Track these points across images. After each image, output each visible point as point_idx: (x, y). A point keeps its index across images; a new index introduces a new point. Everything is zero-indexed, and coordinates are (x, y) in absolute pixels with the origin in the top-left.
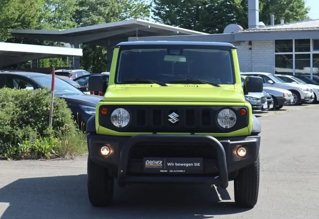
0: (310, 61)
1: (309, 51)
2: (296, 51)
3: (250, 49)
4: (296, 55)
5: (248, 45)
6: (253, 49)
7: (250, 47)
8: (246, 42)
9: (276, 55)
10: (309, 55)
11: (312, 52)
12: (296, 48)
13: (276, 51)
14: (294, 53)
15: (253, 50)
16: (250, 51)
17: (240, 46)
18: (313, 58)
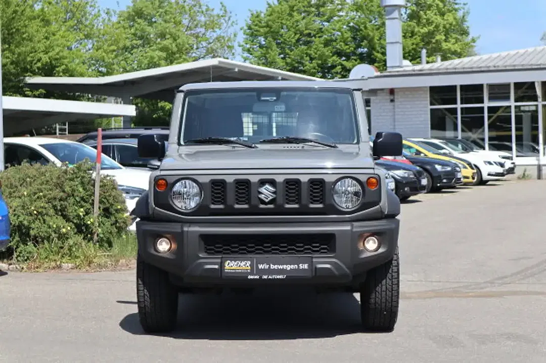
0: (483, 117)
1: (482, 102)
2: (462, 103)
3: (392, 101)
4: (462, 109)
5: (389, 94)
6: (396, 100)
7: (392, 98)
8: (385, 91)
9: (431, 110)
10: (482, 108)
11: (487, 104)
12: (461, 99)
13: (432, 104)
14: (459, 106)
15: (397, 103)
16: (392, 104)
17: (376, 96)
18: (489, 112)
